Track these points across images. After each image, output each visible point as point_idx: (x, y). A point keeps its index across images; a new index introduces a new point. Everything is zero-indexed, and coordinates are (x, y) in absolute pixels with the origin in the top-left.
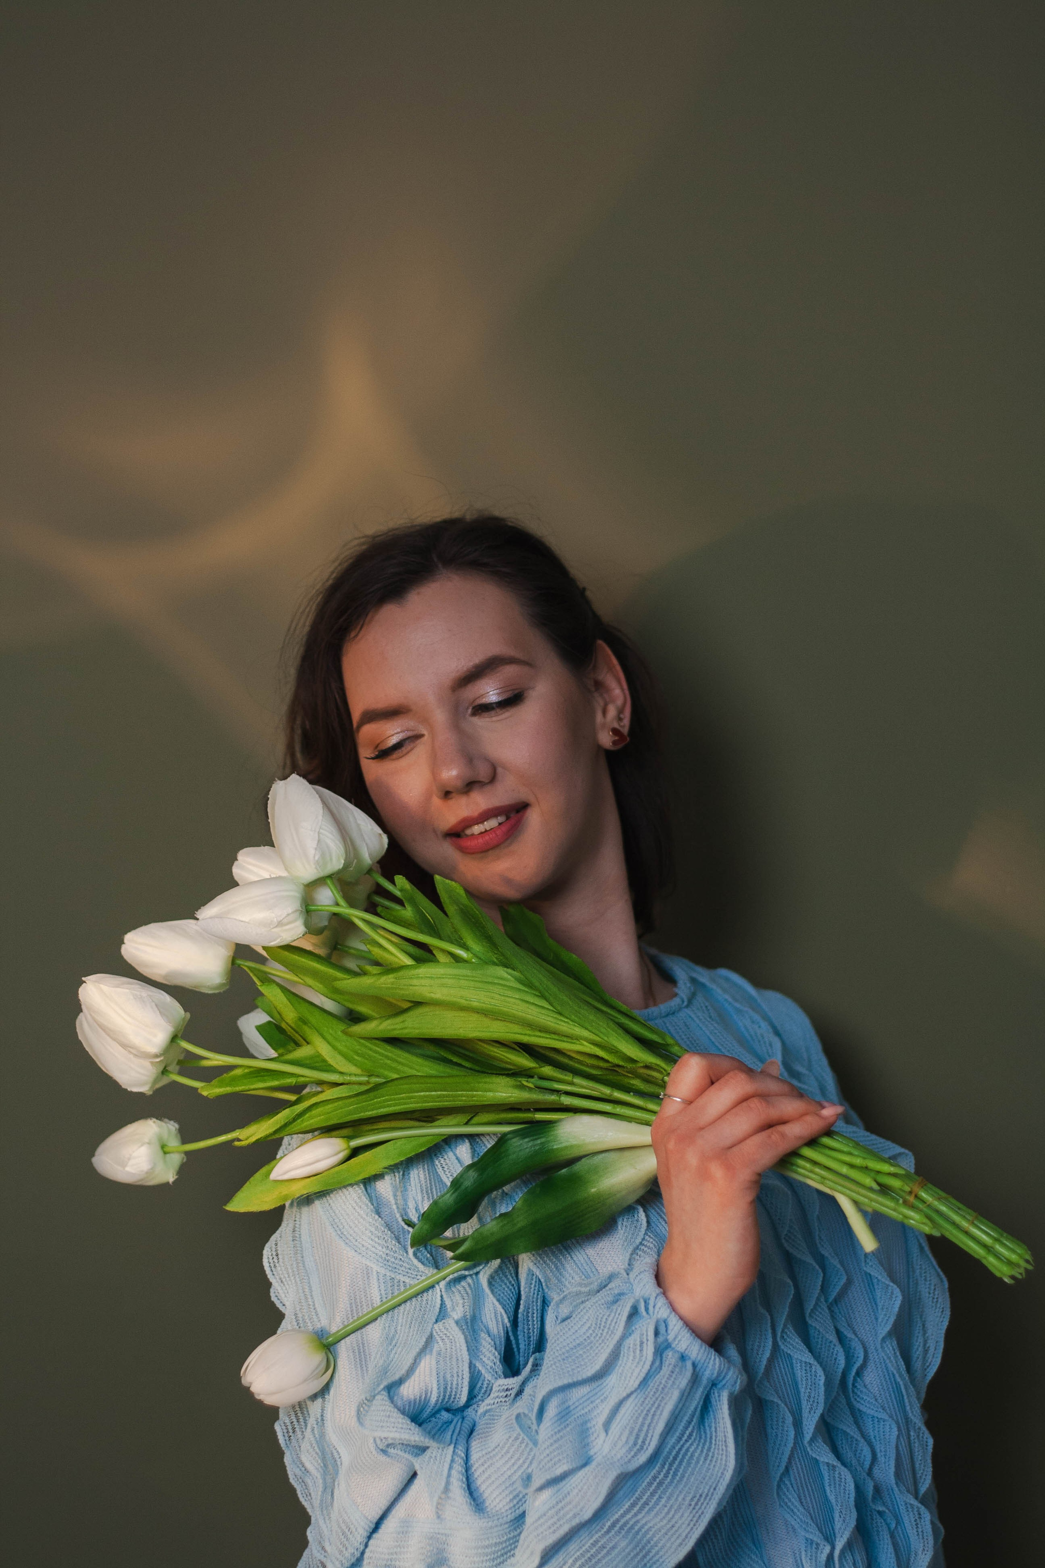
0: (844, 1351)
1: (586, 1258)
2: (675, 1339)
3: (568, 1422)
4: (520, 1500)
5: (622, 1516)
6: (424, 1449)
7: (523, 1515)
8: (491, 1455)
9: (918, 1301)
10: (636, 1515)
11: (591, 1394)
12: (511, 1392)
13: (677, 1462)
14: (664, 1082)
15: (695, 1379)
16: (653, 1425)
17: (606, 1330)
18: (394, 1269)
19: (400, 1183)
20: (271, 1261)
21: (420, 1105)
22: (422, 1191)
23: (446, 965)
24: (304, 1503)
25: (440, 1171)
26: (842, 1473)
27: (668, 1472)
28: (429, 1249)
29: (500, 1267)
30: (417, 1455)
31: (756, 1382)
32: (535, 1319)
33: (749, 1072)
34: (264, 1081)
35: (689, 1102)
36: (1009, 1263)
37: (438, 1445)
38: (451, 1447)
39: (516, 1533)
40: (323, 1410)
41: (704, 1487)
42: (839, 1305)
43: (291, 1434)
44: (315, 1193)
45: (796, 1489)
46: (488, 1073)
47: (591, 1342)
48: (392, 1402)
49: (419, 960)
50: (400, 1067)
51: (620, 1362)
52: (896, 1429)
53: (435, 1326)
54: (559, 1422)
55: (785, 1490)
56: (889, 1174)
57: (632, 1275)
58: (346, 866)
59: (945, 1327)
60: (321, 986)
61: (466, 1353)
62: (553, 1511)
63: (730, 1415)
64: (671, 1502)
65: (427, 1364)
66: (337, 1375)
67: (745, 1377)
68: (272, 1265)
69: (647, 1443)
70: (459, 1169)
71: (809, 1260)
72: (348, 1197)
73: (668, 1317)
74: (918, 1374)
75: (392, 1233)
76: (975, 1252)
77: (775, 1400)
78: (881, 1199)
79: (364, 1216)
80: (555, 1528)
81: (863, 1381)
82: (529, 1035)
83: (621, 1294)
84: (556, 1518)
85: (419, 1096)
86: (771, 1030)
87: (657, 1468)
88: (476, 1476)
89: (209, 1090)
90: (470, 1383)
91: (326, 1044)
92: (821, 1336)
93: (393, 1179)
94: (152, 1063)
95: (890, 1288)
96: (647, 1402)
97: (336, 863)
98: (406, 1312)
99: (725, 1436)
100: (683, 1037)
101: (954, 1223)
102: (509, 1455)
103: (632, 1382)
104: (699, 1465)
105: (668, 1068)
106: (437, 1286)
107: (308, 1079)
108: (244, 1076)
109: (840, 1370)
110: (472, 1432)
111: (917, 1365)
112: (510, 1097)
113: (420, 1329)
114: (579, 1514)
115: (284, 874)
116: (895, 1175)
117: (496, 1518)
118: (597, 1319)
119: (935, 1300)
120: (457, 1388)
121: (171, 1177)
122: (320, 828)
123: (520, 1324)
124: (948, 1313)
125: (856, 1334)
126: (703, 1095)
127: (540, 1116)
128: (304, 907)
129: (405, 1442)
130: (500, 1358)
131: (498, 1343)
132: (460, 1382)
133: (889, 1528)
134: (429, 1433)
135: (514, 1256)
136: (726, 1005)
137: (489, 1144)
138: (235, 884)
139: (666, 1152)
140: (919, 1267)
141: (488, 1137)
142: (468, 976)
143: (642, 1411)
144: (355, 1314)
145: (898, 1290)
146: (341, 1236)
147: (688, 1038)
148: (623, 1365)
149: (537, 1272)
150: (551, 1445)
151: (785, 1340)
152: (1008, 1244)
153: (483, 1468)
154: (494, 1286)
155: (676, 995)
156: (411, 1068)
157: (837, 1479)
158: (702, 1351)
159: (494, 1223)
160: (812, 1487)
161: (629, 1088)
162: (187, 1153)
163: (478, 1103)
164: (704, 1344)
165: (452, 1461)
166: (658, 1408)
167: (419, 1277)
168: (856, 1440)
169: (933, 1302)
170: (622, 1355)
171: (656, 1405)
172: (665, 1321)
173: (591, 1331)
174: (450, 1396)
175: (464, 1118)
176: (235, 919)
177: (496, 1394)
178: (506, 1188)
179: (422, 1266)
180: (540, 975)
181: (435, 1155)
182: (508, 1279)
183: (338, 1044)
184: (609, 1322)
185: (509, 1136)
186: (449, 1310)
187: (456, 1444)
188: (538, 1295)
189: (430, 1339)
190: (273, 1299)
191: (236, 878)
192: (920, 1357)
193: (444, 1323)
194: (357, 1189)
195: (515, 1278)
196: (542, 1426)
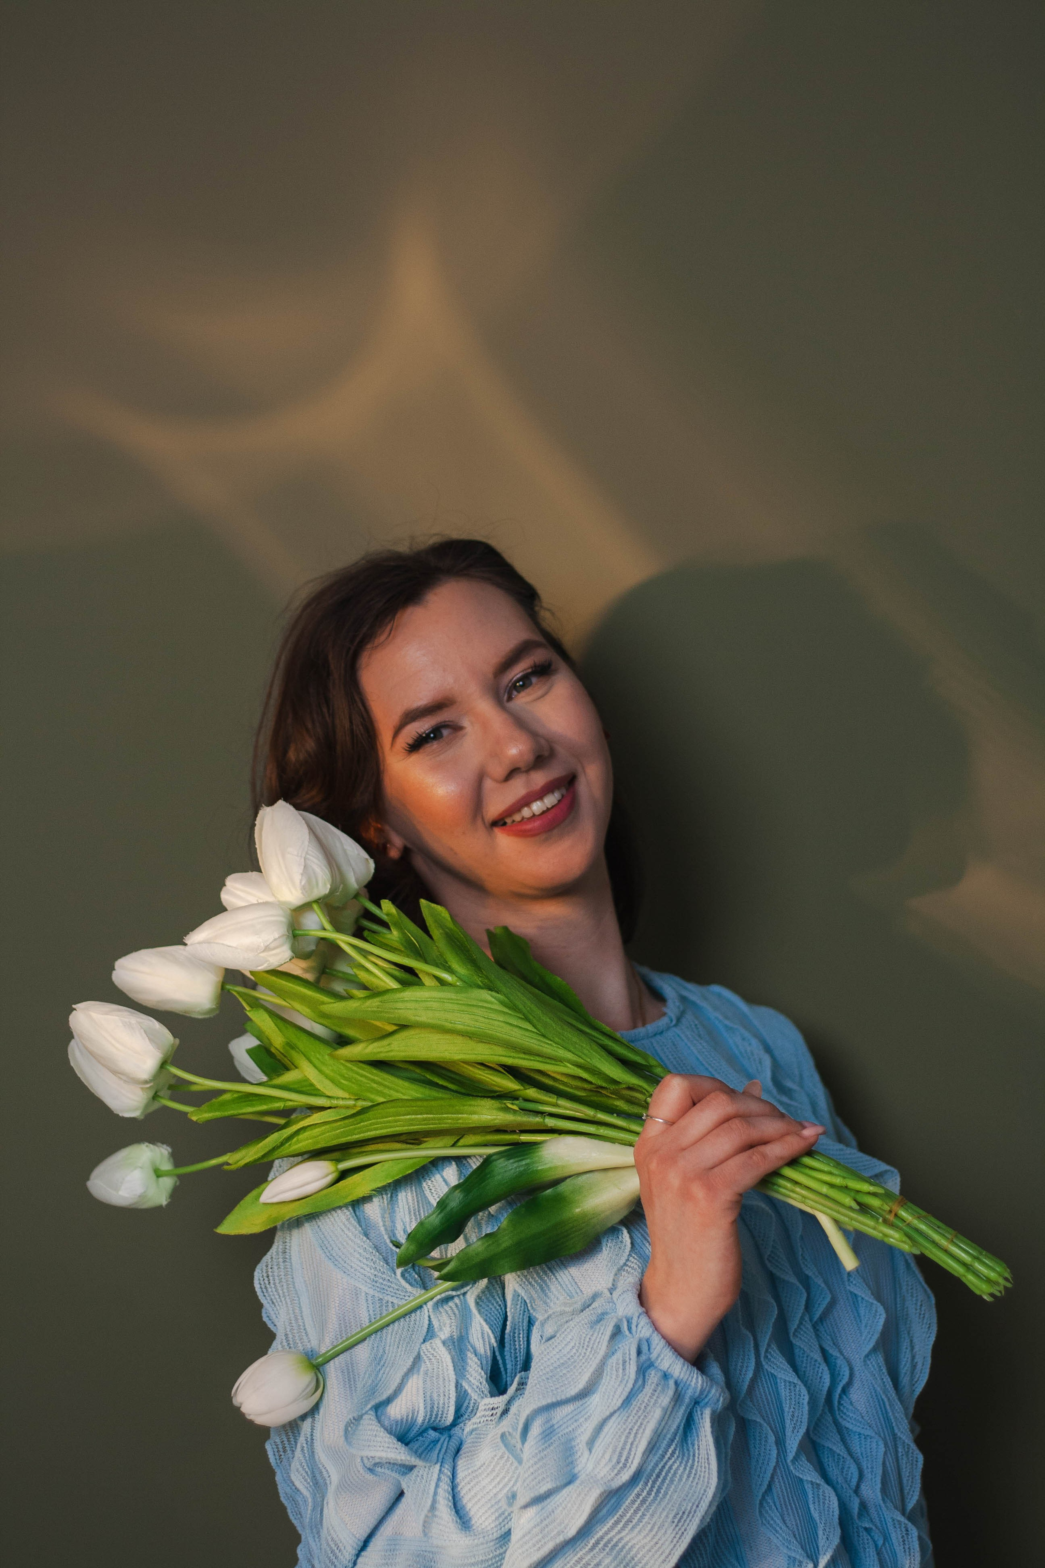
0: (829, 1369)
1: (570, 1279)
2: (657, 1358)
3: (552, 1441)
4: (506, 1518)
5: (606, 1533)
6: (411, 1468)
7: (508, 1533)
8: (477, 1473)
9: (905, 1317)
10: (619, 1532)
11: (575, 1413)
12: (497, 1410)
13: (660, 1480)
14: (648, 1104)
15: (678, 1397)
16: (635, 1443)
17: (589, 1349)
18: (382, 1290)
19: (388, 1204)
20: (262, 1282)
21: (407, 1128)
22: (410, 1213)
23: (431, 988)
24: (294, 1521)
25: (427, 1193)
26: (826, 1491)
27: (651, 1490)
28: (417, 1270)
29: (487, 1287)
30: (404, 1474)
31: (739, 1402)
32: (521, 1339)
33: (731, 1092)
34: (252, 1106)
35: (671, 1123)
36: (989, 1281)
37: (424, 1464)
38: (438, 1466)
39: (502, 1551)
40: (312, 1429)
41: (687, 1505)
42: (825, 1325)
43: (281, 1453)
44: (305, 1216)
45: (778, 1507)
46: (473, 1096)
47: (575, 1362)
48: (379, 1422)
49: (405, 984)
50: (386, 1091)
51: (604, 1381)
52: (883, 1446)
53: (423, 1346)
54: (543, 1441)
55: (767, 1508)
56: (869, 1193)
57: (616, 1294)
58: (332, 891)
59: (932, 1343)
60: (308, 1010)
61: (453, 1373)
62: (537, 1529)
63: (712, 1432)
64: (654, 1520)
65: (414, 1384)
66: (326, 1395)
67: (727, 1395)
68: (263, 1286)
69: (630, 1461)
70: (446, 1189)
71: (793, 1280)
72: (337, 1219)
73: (651, 1336)
74: (906, 1390)
75: (380, 1254)
76: (955, 1271)
77: (758, 1420)
78: (861, 1218)
79: (353, 1238)
80: (539, 1545)
81: (850, 1399)
82: (514, 1057)
83: (604, 1314)
84: (540, 1536)
85: (406, 1119)
86: (761, 1047)
87: (640, 1486)
88: (462, 1494)
89: (198, 1115)
90: (456, 1402)
91: (313, 1068)
92: (805, 1355)
93: (381, 1200)
94: (142, 1089)
95: (874, 1306)
96: (629, 1420)
97: (323, 888)
98: (394, 1332)
99: (707, 1453)
100: (670, 1057)
101: (933, 1242)
102: (494, 1474)
103: (615, 1401)
104: (682, 1483)
105: (650, 1090)
106: (424, 1306)
107: (295, 1103)
108: (234, 1101)
109: (826, 1389)
110: (458, 1451)
111: (905, 1380)
112: (495, 1119)
113: (408, 1349)
114: (563, 1532)
115: (270, 899)
116: (874, 1194)
117: (481, 1536)
118: (580, 1339)
119: (922, 1316)
120: (443, 1407)
121: (163, 1201)
122: (307, 853)
123: (507, 1345)
124: (935, 1328)
125: (841, 1353)
126: (685, 1116)
127: (525, 1138)
128: (291, 932)
129: (392, 1461)
130: (487, 1378)
131: (484, 1362)
132: (446, 1401)
133: (876, 1546)
134: (416, 1452)
135: (500, 1276)
136: (717, 1022)
137: (475, 1164)
138: (224, 909)
139: (648, 1173)
140: (905, 1283)
141: (474, 1160)
142: (452, 999)
143: (625, 1430)
144: (344, 1335)
145: (881, 1308)
146: (331, 1257)
147: (675, 1058)
148: (606, 1384)
149: (522, 1293)
150: (536, 1463)
151: (769, 1360)
152: (987, 1262)
153: (469, 1487)
154: (481, 1306)
155: (665, 1014)
156: (397, 1091)
157: (821, 1497)
158: (684, 1369)
159: (479, 1243)
160: (795, 1505)
161: (612, 1109)
162: (180, 1177)
163: (462, 1126)
164: (686, 1362)
165: (439, 1479)
166: (640, 1427)
167: (407, 1298)
168: (843, 1458)
169: (920, 1318)
170: (605, 1374)
171: (639, 1424)
172: (648, 1341)
173: (574, 1351)
174: (437, 1415)
175: (450, 1140)
176: (222, 944)
177: (483, 1413)
178: (493, 1209)
179: (410, 1287)
180: (523, 999)
181: (423, 1177)
182: (495, 1299)
183: (324, 1068)
184: (592, 1342)
185: (494, 1157)
186: (436, 1330)
187: (442, 1462)
188: (524, 1315)
189: (418, 1358)
190: (265, 1319)
191: (225, 904)
192: (908, 1373)
193: (431, 1343)
194: (345, 1211)
195: (502, 1299)
196: (526, 1444)
